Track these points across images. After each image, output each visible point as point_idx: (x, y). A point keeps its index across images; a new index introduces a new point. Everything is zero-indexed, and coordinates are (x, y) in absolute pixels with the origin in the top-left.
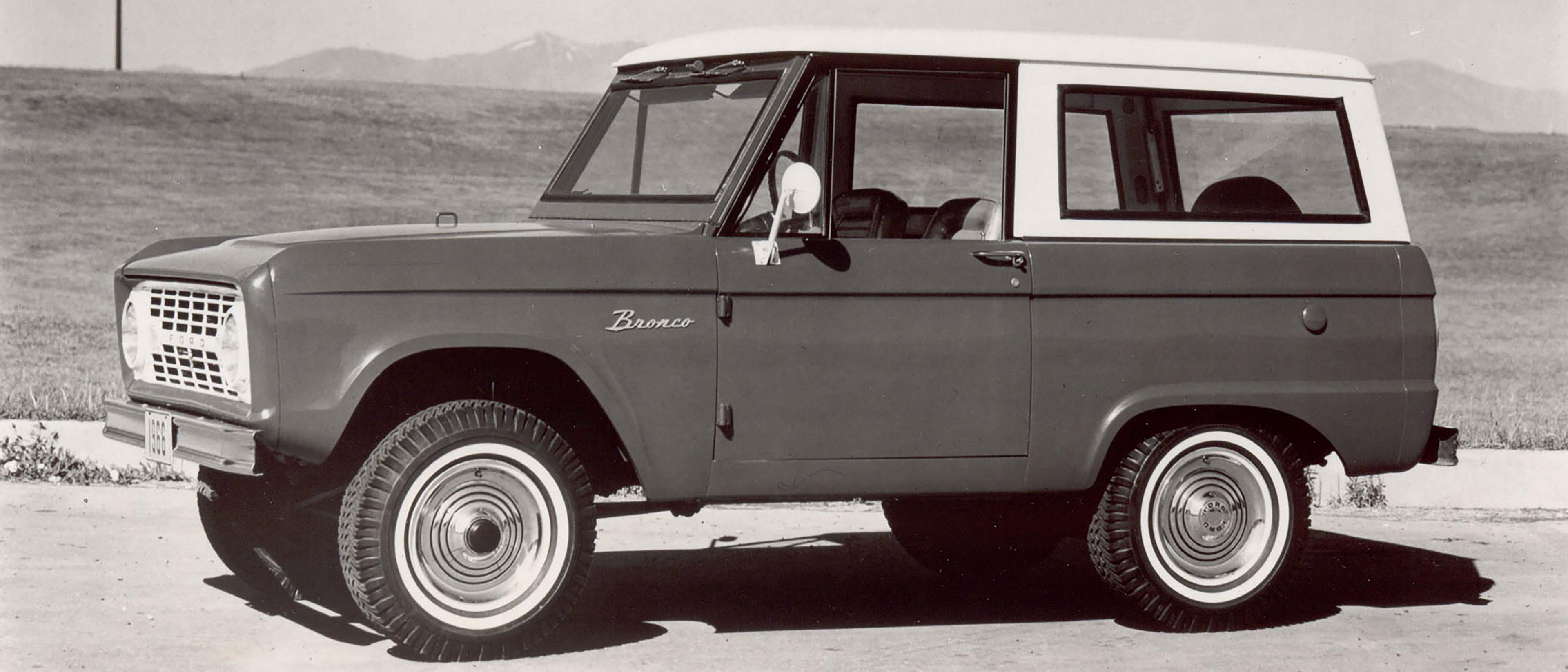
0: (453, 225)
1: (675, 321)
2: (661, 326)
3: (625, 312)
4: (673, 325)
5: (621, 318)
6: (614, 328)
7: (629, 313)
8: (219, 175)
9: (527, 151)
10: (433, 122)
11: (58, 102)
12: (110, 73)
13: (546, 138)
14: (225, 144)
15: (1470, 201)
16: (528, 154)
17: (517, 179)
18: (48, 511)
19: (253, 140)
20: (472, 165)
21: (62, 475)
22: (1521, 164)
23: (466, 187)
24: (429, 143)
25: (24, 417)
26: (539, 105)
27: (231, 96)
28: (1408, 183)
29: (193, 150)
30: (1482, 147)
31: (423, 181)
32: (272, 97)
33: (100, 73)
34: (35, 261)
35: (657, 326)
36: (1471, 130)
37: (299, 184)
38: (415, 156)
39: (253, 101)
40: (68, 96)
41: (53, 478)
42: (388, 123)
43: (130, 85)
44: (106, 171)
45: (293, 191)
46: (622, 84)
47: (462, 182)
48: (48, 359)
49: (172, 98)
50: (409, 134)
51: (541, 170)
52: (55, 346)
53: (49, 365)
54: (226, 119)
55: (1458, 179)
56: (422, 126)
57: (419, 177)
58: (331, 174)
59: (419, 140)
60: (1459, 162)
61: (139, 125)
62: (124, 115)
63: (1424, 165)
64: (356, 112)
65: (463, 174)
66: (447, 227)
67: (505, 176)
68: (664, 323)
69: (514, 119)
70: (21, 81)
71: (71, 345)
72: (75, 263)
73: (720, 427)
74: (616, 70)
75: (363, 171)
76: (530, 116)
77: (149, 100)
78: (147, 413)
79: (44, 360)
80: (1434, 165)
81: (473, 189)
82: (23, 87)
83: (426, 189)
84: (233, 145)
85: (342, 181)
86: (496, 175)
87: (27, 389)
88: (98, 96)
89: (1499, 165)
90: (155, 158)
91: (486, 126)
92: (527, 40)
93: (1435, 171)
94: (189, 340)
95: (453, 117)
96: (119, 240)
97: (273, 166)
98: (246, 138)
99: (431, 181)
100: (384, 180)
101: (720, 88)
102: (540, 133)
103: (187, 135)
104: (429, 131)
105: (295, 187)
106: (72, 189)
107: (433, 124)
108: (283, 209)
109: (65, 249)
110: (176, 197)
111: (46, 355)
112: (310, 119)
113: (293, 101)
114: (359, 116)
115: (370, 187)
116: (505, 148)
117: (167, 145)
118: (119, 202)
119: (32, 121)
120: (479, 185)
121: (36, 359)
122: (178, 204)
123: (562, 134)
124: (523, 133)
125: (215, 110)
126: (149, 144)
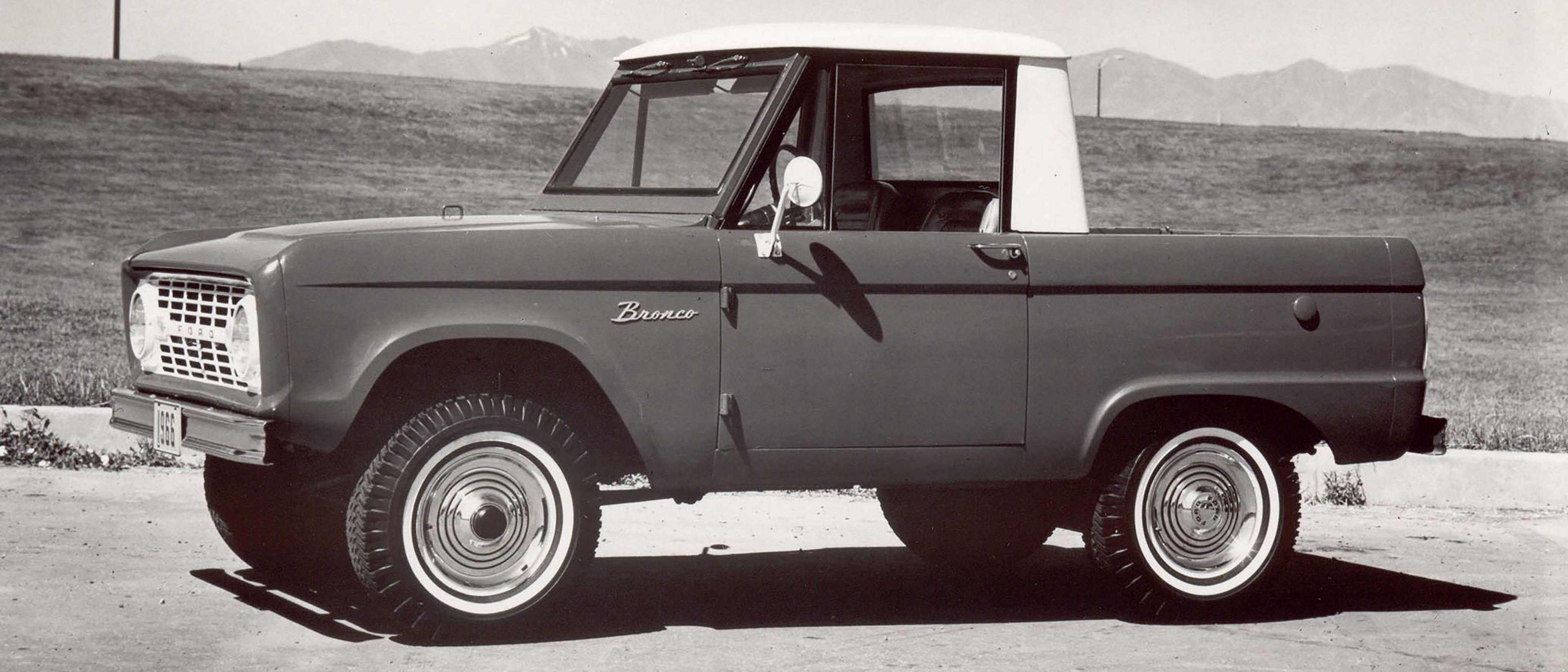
0: (458, 217)
1: (679, 313)
2: (666, 318)
3: (631, 303)
4: (677, 316)
5: (627, 309)
6: (619, 319)
7: (634, 305)
8: (215, 164)
9: (521, 144)
10: (428, 114)
11: (55, 90)
12: (108, 62)
13: (540, 131)
14: (223, 134)
15: (1452, 205)
16: (521, 147)
17: (512, 171)
18: (38, 495)
19: (250, 131)
20: (466, 158)
21: (52, 460)
22: (1505, 169)
23: (461, 179)
24: (424, 135)
25: (14, 403)
26: (534, 98)
27: (229, 87)
28: (1391, 186)
29: (190, 140)
30: (1464, 151)
31: (416, 173)
32: (268, 89)
33: (99, 62)
34: (28, 247)
35: (662, 318)
36: (1457, 135)
37: (295, 174)
38: (410, 148)
39: (251, 92)
40: (65, 84)
41: (42, 463)
42: (384, 115)
43: (127, 74)
44: (101, 159)
45: (290, 182)
46: (624, 79)
47: (457, 174)
48: (40, 345)
49: (170, 87)
50: (405, 126)
51: (536, 163)
52: (48, 332)
53: (41, 351)
54: (224, 109)
55: (1441, 182)
56: (419, 119)
57: (413, 169)
58: (326, 164)
59: (416, 132)
60: (1443, 166)
61: (136, 113)
62: (121, 104)
63: (1409, 168)
64: (351, 104)
65: (459, 167)
66: (453, 219)
67: (499, 168)
68: (669, 314)
69: (508, 113)
70: (17, 68)
71: (63, 331)
72: (69, 249)
73: (723, 416)
74: (618, 64)
75: (358, 162)
76: (524, 110)
77: (146, 89)
78: (156, 404)
79: (36, 345)
80: (1419, 169)
81: (468, 181)
82: (18, 74)
83: (423, 181)
84: (229, 134)
85: (336, 171)
86: (490, 167)
87: (18, 376)
88: (96, 84)
89: (1483, 170)
90: (151, 146)
91: (481, 118)
92: (523, 35)
93: (1419, 174)
94: (197, 331)
95: (447, 110)
96: (114, 227)
97: (269, 156)
98: (241, 128)
99: (426, 172)
100: (379, 171)
101: (720, 82)
102: (533, 126)
103: (183, 124)
104: (424, 124)
105: (289, 176)
106: (67, 176)
107: (427, 117)
108: (279, 198)
109: (59, 236)
110: (173, 186)
111: (38, 341)
112: (308, 109)
113: (291, 92)
114: (355, 107)
115: (365, 177)
116: (501, 140)
117: (163, 134)
118: (114, 190)
119: (28, 108)
120: (474, 177)
121: (28, 345)
122: (174, 192)
123: (556, 128)
124: (517, 127)
125: (212, 99)
126: (146, 133)
